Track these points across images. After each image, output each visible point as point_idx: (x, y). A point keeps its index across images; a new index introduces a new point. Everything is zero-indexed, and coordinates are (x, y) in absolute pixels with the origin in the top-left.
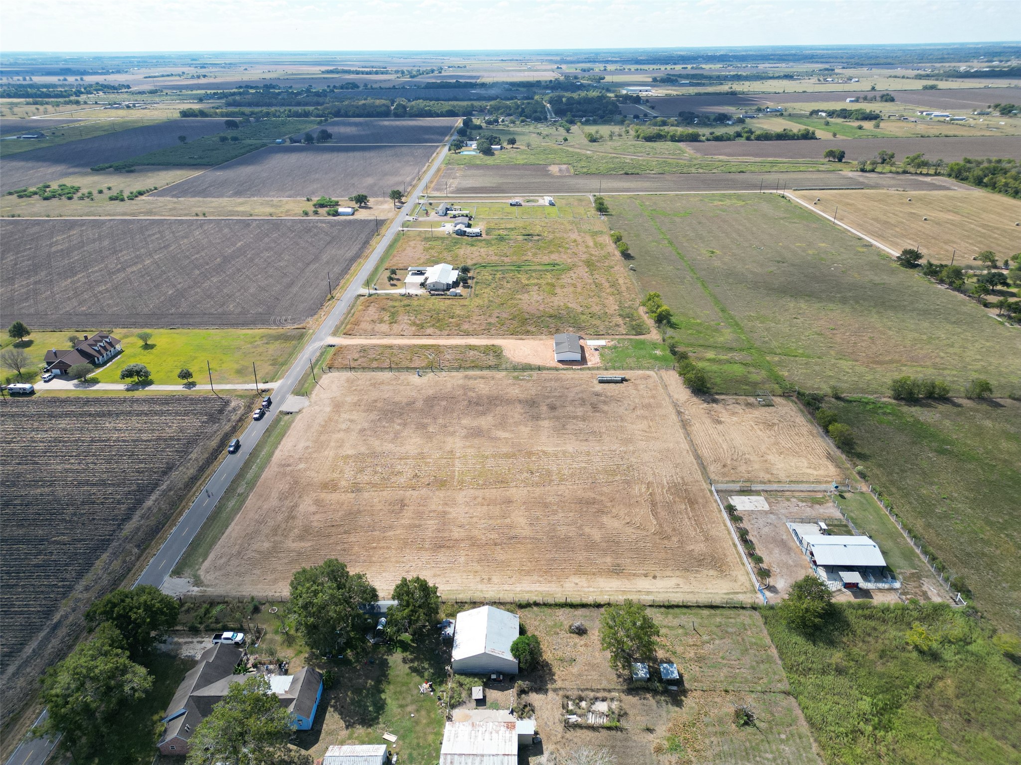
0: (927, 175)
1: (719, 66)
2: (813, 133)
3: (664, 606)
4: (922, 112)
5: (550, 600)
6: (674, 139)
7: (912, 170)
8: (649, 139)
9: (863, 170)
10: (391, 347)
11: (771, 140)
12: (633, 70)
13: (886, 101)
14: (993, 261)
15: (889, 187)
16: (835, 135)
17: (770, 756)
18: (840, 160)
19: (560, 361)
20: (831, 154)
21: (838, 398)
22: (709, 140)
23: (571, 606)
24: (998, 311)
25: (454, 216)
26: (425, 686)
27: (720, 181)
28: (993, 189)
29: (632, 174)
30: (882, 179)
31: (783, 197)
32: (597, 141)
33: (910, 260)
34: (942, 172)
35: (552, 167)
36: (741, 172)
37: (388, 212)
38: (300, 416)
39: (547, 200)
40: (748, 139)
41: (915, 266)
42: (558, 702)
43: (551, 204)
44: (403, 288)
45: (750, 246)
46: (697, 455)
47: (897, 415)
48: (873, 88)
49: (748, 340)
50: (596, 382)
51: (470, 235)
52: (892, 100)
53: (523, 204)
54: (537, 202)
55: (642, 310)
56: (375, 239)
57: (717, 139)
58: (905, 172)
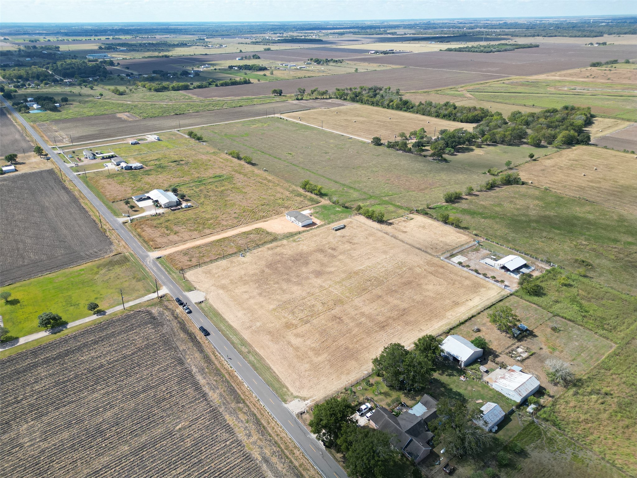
0: (326, 99)
1: (128, 37)
3: (488, 308)
4: (282, 64)
5: (454, 324)
6: (174, 89)
7: (320, 97)
8: (157, 90)
9: (298, 99)
10: (199, 247)
11: (229, 85)
12: (70, 40)
13: (256, 58)
14: (405, 137)
15: (320, 107)
16: (259, 80)
17: (575, 336)
18: (280, 95)
19: (303, 226)
21: (430, 208)
22: (195, 88)
23: (463, 323)
24: (432, 158)
25: (103, 158)
26: (462, 378)
27: (236, 112)
28: (362, 102)
29: (180, 114)
30: (311, 103)
31: (281, 118)
32: (124, 94)
33: (377, 142)
34: (332, 96)
35: (119, 115)
36: (240, 106)
37: (44, 163)
38: (211, 301)
39: (152, 138)
40: (217, 86)
41: (381, 145)
42: (507, 356)
43: (159, 140)
44: (147, 211)
45: (303, 147)
46: (417, 248)
47: (455, 209)
48: (241, 51)
49: (365, 193)
50: (334, 231)
51: (136, 168)
52: (259, 58)
53: (139, 142)
54: (147, 140)
55: (301, 191)
56: (67, 184)
57: (199, 87)
58: (317, 98)
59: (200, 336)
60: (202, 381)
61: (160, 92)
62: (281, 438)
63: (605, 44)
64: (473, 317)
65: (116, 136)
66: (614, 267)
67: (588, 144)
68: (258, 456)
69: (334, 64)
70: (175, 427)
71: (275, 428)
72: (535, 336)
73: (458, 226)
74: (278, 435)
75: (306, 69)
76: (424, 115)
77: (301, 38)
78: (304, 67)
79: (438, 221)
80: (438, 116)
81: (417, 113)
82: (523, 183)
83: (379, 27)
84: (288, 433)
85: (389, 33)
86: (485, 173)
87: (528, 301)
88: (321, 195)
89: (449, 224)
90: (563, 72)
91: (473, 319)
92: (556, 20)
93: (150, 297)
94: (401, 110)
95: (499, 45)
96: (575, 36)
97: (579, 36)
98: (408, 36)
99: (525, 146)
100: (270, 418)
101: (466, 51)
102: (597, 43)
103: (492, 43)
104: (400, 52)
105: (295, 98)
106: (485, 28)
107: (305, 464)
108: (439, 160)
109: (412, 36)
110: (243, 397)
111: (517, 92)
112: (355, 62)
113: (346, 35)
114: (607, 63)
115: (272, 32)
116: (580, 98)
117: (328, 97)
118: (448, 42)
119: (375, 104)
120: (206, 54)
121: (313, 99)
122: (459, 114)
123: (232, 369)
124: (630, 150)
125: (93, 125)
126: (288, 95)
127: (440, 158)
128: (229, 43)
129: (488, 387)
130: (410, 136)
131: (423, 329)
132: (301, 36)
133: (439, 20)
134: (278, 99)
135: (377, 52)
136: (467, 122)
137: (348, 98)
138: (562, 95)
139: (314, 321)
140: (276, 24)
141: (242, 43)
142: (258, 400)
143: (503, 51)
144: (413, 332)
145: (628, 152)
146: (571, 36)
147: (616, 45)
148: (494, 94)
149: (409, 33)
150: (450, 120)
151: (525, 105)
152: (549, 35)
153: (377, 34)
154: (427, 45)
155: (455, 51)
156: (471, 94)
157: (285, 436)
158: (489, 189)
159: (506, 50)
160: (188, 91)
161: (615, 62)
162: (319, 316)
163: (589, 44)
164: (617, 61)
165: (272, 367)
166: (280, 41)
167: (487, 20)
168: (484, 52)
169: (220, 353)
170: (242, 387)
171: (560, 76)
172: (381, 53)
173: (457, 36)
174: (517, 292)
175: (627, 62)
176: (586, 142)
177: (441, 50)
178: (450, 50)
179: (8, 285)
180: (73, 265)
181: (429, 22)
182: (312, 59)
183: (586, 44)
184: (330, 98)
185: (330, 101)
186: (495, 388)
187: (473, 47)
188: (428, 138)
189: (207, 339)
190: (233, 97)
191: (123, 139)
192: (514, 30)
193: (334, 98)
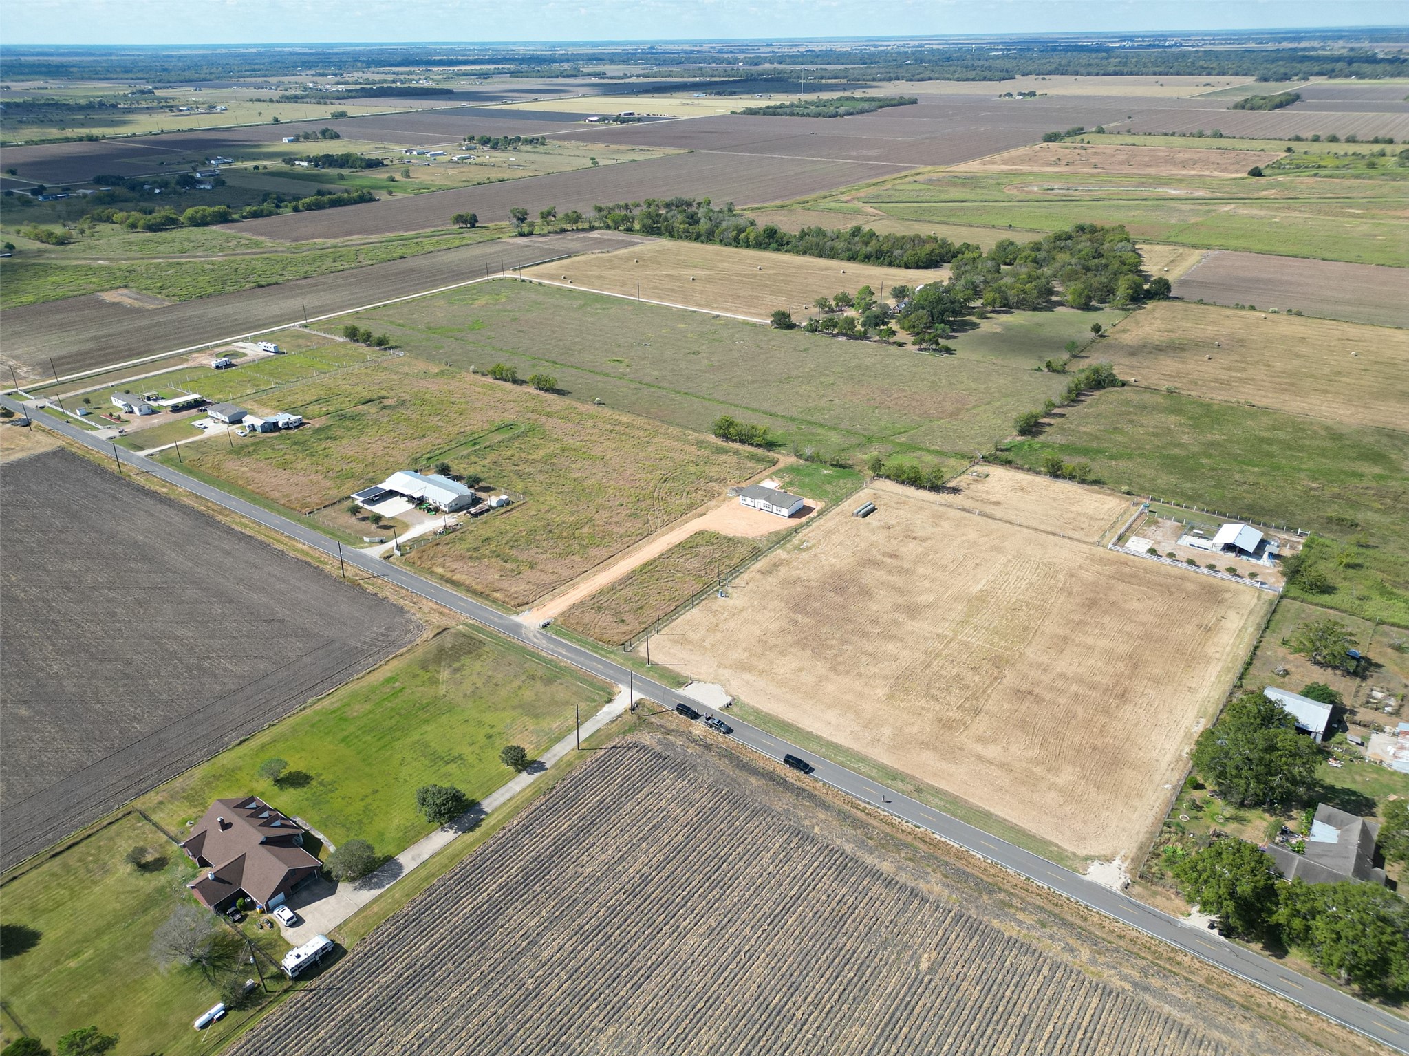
0: (583, 230)
2: (370, 194)
3: (1266, 628)
4: (410, 151)
5: (1238, 668)
7: (568, 227)
8: (151, 228)
9: (522, 235)
13: (332, 138)
14: (829, 306)
15: (585, 249)
16: (390, 193)
18: (473, 226)
19: (790, 516)
20: (459, 219)
21: (1002, 450)
22: (245, 218)
23: (1249, 664)
24: (917, 347)
25: (176, 409)
26: (1332, 763)
27: (404, 272)
28: (671, 236)
29: (269, 285)
30: (556, 243)
31: (523, 281)
32: (70, 243)
33: (783, 321)
34: (597, 224)
35: (108, 297)
36: (401, 257)
37: (27, 436)
38: (744, 698)
39: (254, 349)
40: (296, 209)
41: (792, 326)
42: (1368, 710)
43: (278, 352)
44: (414, 524)
45: (632, 345)
46: (1047, 532)
47: (1048, 447)
48: (276, 120)
49: (850, 433)
50: (859, 519)
51: (288, 426)
52: (337, 137)
53: (234, 361)
54: (245, 355)
55: (720, 442)
56: (140, 480)
57: (255, 215)
58: (563, 231)
59: (792, 775)
60: (886, 866)
61: (161, 230)
62: (1131, 941)
63: (1032, 94)
64: (1256, 648)
65: (152, 352)
66: (1393, 523)
67: (1168, 298)
68: (1123, 983)
69: (529, 148)
70: (917, 965)
71: (1105, 924)
72: (1379, 666)
73: (1083, 481)
74: (1120, 937)
75: (474, 162)
76: (821, 256)
77: (394, 85)
78: (469, 158)
79: (1039, 473)
80: (852, 258)
81: (805, 253)
82: (1123, 385)
83: (551, 60)
84: (1139, 928)
85: (589, 75)
86: (1039, 370)
87: (1317, 605)
88: (770, 446)
89: (1065, 478)
90: (1007, 155)
91: (1257, 653)
92: (902, 43)
93: (609, 713)
94: (766, 248)
95: (839, 99)
96: (967, 80)
97: (973, 80)
98: (634, 80)
99: (1059, 309)
100: (1081, 908)
101: (786, 114)
102: (1020, 94)
103: (825, 96)
104: (648, 118)
105: (517, 231)
106: (781, 63)
107: (1217, 976)
108: (934, 350)
109: (641, 80)
110: (990, 880)
111: (956, 199)
112: (573, 143)
113: (495, 79)
114: (1069, 134)
115: (313, 72)
116: (1076, 206)
117: (586, 226)
118: (733, 93)
119: (703, 238)
120: (192, 130)
121: (556, 232)
122: (897, 252)
123: (922, 829)
124: (1247, 305)
125: (61, 327)
126: (490, 225)
127: (934, 346)
128: (225, 100)
129: (1384, 770)
130: (837, 305)
131: (1193, 686)
132: (394, 82)
133: (667, 42)
134: (472, 235)
135: (604, 119)
136: (918, 267)
137: (637, 226)
138: (1042, 203)
139: (988, 706)
140: (298, 50)
141: (259, 100)
142: (1028, 879)
143: (858, 113)
144: (1182, 696)
145: (1243, 308)
146: (958, 80)
147: (1052, 97)
148: (915, 205)
149: (635, 72)
150: (882, 264)
151: (994, 227)
152: (918, 77)
153: (564, 77)
154: (696, 101)
155: (764, 114)
156: (875, 208)
157: (1138, 934)
158: (1073, 401)
159: (862, 112)
160: (229, 225)
161: (1079, 131)
162: (989, 696)
163: (1005, 95)
164: (1082, 129)
165: (992, 810)
166: (353, 94)
167: (768, 45)
168: (824, 117)
169: (869, 803)
170: (972, 861)
171: (1005, 162)
172: (615, 121)
173: (739, 81)
174: (1287, 590)
175: (1101, 131)
176: (1163, 293)
177: (733, 113)
178: (750, 112)
179: (240, 744)
180: (359, 671)
181: (652, 48)
182: (472, 139)
183: (1000, 96)
184: (592, 228)
185: (595, 234)
186: (1399, 770)
187: (792, 105)
188: (880, 306)
189: (815, 780)
190: (360, 236)
191: (182, 358)
192: (843, 67)
193: (600, 228)
